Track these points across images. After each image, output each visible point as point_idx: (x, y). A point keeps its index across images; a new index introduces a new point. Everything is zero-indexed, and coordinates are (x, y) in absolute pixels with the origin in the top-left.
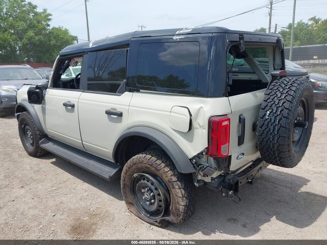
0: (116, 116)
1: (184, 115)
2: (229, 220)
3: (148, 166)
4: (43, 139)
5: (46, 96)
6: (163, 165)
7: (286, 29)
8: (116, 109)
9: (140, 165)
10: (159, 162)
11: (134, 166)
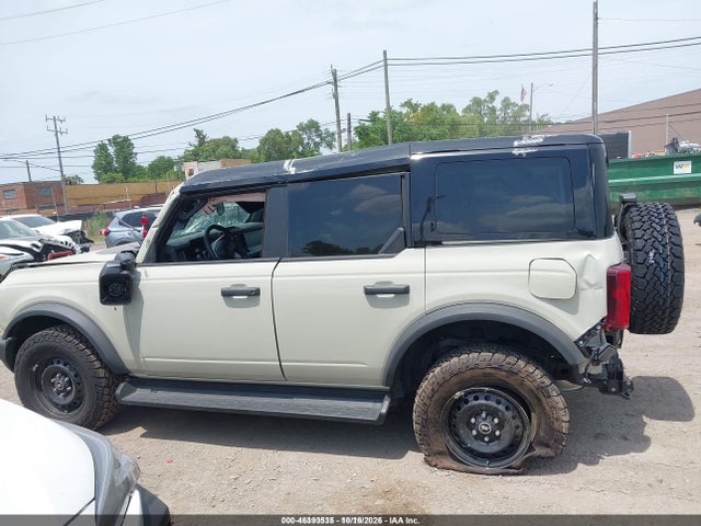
0: (393, 295)
1: (564, 271)
2: (597, 436)
3: (489, 371)
4: (122, 385)
5: (141, 282)
6: (521, 363)
7: (367, 124)
8: (390, 283)
9: (468, 374)
10: (511, 359)
11: (454, 380)
